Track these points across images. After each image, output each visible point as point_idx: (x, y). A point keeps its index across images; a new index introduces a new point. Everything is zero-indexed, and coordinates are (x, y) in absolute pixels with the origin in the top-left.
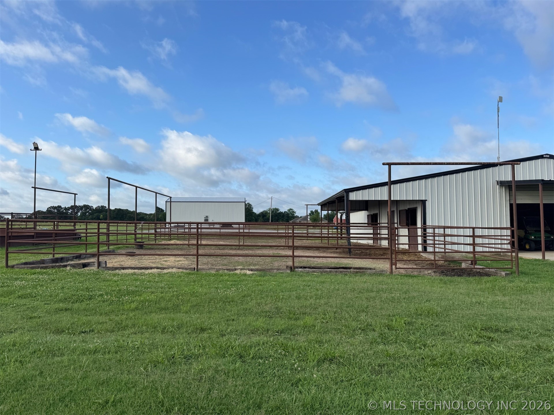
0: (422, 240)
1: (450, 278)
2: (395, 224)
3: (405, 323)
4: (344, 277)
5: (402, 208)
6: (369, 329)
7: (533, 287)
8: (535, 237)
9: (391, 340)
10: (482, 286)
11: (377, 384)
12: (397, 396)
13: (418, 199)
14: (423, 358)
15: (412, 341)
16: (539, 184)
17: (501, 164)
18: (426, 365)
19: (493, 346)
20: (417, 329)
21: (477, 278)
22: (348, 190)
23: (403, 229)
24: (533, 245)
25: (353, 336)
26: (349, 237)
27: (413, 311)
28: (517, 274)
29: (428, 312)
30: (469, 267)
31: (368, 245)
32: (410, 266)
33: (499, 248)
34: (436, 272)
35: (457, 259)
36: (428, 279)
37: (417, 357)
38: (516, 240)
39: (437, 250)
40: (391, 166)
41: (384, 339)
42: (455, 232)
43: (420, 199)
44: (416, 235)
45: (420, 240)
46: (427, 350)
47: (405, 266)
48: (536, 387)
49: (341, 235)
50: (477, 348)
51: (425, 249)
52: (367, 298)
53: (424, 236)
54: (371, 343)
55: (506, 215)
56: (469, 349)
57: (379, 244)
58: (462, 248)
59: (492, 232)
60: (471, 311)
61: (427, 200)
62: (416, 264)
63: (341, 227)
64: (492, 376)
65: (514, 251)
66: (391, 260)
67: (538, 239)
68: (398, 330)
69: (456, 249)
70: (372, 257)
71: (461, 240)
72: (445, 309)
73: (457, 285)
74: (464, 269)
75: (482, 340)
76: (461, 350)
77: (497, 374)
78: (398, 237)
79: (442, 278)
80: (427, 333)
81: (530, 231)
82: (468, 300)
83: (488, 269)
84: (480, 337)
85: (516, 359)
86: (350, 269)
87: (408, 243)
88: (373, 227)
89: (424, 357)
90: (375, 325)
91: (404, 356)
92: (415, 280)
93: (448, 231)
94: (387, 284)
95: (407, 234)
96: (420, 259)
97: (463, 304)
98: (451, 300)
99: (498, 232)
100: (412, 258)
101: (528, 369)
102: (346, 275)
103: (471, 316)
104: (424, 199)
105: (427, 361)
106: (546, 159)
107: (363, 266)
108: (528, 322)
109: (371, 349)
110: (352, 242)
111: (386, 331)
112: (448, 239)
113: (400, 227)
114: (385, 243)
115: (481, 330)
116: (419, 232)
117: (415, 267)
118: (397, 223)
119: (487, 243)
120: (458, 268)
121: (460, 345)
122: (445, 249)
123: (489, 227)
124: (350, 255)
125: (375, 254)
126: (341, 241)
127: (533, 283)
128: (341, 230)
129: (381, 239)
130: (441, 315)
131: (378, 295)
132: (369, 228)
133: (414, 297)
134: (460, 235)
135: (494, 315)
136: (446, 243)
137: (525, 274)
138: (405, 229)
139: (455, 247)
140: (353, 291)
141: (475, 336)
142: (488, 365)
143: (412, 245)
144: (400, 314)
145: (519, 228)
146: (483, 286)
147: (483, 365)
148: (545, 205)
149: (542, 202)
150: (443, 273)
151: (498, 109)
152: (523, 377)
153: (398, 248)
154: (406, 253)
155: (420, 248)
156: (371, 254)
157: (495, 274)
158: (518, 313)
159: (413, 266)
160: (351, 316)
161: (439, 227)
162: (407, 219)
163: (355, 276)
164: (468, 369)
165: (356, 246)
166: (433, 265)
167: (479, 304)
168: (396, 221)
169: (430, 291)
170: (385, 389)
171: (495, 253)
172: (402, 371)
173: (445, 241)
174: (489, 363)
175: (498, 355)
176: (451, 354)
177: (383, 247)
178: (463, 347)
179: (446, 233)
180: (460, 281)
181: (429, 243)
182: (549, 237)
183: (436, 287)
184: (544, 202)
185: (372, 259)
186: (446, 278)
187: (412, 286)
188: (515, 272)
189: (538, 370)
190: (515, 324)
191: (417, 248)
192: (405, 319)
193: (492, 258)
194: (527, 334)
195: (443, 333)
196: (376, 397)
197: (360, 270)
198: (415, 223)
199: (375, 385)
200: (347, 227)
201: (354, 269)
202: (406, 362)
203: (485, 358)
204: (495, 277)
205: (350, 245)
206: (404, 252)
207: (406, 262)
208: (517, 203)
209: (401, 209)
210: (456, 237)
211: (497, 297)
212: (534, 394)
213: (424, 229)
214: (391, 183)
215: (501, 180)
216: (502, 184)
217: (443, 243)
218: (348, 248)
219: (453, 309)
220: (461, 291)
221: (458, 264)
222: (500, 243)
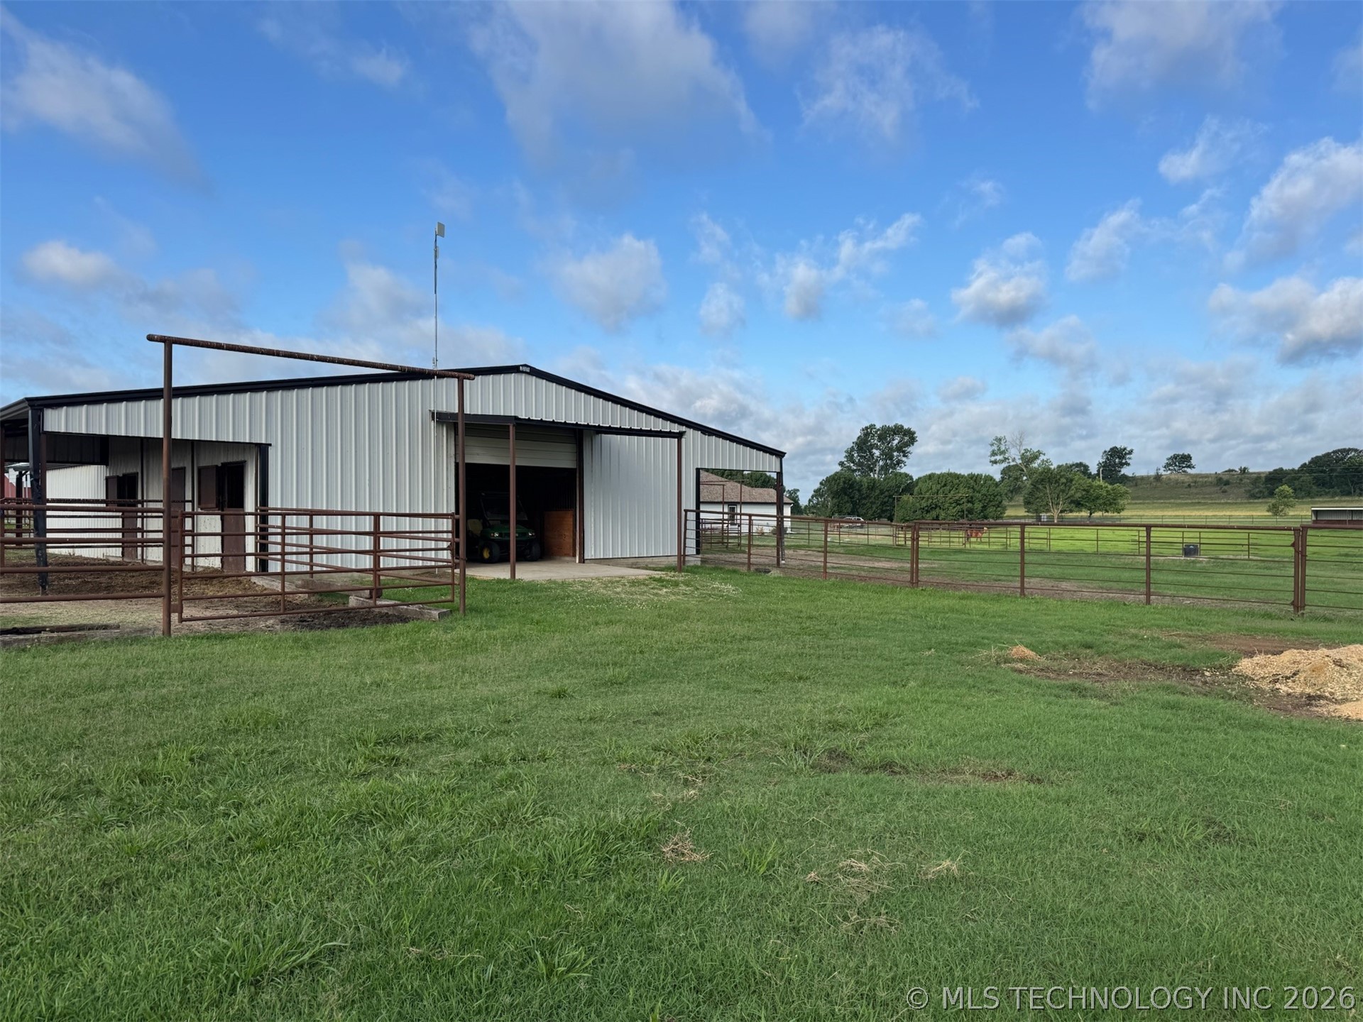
0: (256, 543)
1: (318, 633)
2: (187, 504)
3: (191, 760)
4: (16, 656)
5: (207, 461)
6: (83, 792)
7: (489, 637)
8: (500, 535)
9: (147, 811)
10: (388, 646)
11: (91, 937)
12: (148, 952)
13: (247, 441)
14: (230, 839)
15: (206, 801)
16: (509, 426)
17: (442, 375)
18: (237, 852)
19: (397, 775)
20: (222, 768)
21: (379, 628)
22: (39, 403)
23: (207, 516)
24: (496, 550)
25: (28, 822)
26: (42, 538)
27: (214, 724)
28: (461, 612)
29: (257, 723)
30: (365, 605)
31: (106, 562)
32: (221, 613)
33: (431, 560)
34: (287, 621)
35: (340, 588)
36: (266, 640)
37: (215, 838)
38: (462, 540)
39: (290, 568)
40: (174, 345)
41: (127, 811)
42: (337, 523)
43: (253, 441)
44: (240, 533)
45: (250, 544)
46: (244, 813)
47: (208, 613)
48: (470, 845)
49: (19, 535)
50: (362, 787)
51: (263, 566)
52: (85, 710)
53: (263, 534)
54: (87, 829)
55: (447, 486)
56: (345, 793)
57: (139, 557)
58: (352, 561)
59: (419, 524)
60: (357, 704)
61: (270, 445)
62: (237, 607)
63: (19, 511)
64: (388, 843)
65: (459, 564)
66: (166, 600)
67: (506, 538)
68: (170, 780)
69: (339, 565)
70: (115, 594)
71: (352, 542)
72: (299, 710)
73: (334, 648)
74: (353, 609)
75: (375, 767)
76: (327, 797)
77: (398, 836)
78: (193, 536)
79: (299, 634)
80: (247, 773)
81: (491, 522)
82: (354, 680)
83: (405, 607)
84: (371, 760)
85: (439, 794)
86: (39, 632)
87: (220, 552)
88: (123, 512)
89: (233, 836)
90: (103, 779)
91: (178, 844)
92: (231, 646)
93: (321, 522)
94: (154, 662)
95: (219, 530)
96: (249, 593)
97: (342, 692)
98: (315, 684)
99: (431, 524)
100: (231, 590)
101: (461, 811)
102: (24, 650)
103: (357, 717)
104: (264, 442)
105: (243, 842)
106: (523, 376)
107: (85, 622)
108: (473, 711)
109: (83, 845)
110: (55, 556)
111: (136, 788)
112: (321, 541)
113: (199, 510)
114: (155, 555)
115: (377, 744)
116: (250, 524)
117: (235, 612)
118: (192, 501)
119: (408, 548)
120: (341, 607)
121: (325, 789)
122: (311, 564)
123: (412, 512)
124: (44, 593)
125: (125, 586)
126: (19, 551)
127: (488, 628)
128: (19, 520)
129: (146, 543)
130: (286, 724)
131: (120, 695)
132: (111, 514)
133: (222, 690)
134: (349, 530)
135: (406, 706)
136: (314, 550)
137: (476, 611)
138: (214, 516)
139: (337, 561)
140: (43, 694)
141: (361, 761)
142: (381, 820)
143: (231, 559)
144: (179, 737)
145: (469, 515)
146: (391, 645)
147: (371, 823)
148: (519, 468)
149: (514, 462)
150: (304, 623)
151: (436, 251)
152: (449, 829)
153: (193, 566)
154: (214, 578)
155: (251, 565)
156: (113, 586)
157: (419, 616)
158: (454, 696)
159: (230, 612)
160: (27, 767)
161: (299, 512)
162: (220, 492)
163: (55, 650)
164: (338, 839)
165: (67, 564)
166: (281, 606)
167: (378, 685)
168: (188, 496)
169: (266, 668)
170: (115, 943)
171: (423, 571)
172: (169, 886)
173: (311, 546)
174: (385, 816)
175: (405, 793)
176: (302, 814)
177: (150, 564)
178: (331, 790)
179: (314, 527)
180: (342, 638)
181: (274, 551)
182: (526, 534)
183: (283, 658)
184: (517, 464)
185: (114, 601)
186: (308, 635)
187: (220, 662)
188: (458, 610)
189: (477, 809)
190: (446, 719)
191: (243, 565)
192: (193, 748)
193: (415, 582)
194: (466, 737)
195: (289, 768)
196: (85, 973)
197: (72, 634)
198: (240, 503)
199: (85, 941)
200: (35, 511)
201: (52, 631)
202: (185, 858)
203: (376, 806)
204: (418, 623)
205: (46, 564)
206: (209, 577)
207: (211, 602)
208: (466, 461)
209: (203, 464)
210: (339, 536)
211: (417, 666)
212: (466, 859)
213: (263, 516)
214: (170, 393)
215: (440, 410)
216: (441, 418)
217: (308, 550)
218: (39, 573)
219: (318, 707)
220: (342, 661)
221: (340, 600)
222: (433, 547)
